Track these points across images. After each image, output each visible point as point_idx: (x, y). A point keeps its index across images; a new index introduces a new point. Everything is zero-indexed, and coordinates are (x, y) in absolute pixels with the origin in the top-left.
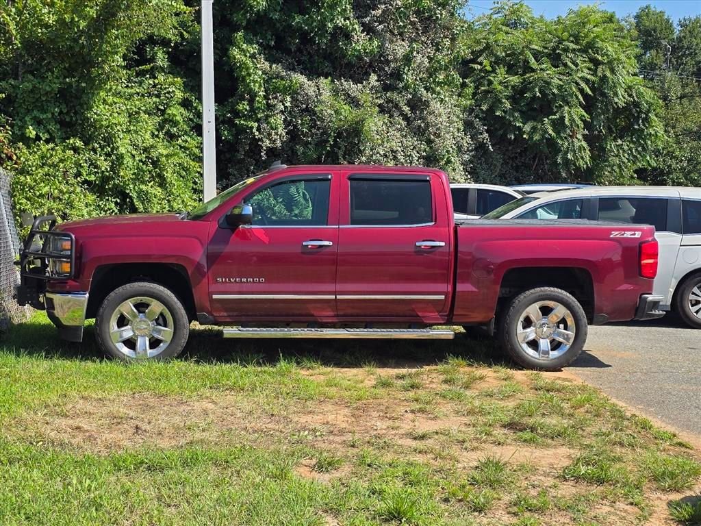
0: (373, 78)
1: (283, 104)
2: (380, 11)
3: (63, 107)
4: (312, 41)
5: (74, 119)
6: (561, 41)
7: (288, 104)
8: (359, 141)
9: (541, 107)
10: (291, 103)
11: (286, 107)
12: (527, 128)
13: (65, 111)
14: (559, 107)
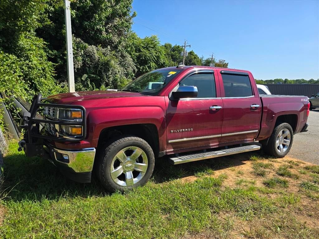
0: (109, 47)
1: (81, 53)
2: (110, 25)
3: (4, 39)
4: (89, 33)
5: (10, 45)
6: (148, 44)
7: (82, 53)
8: (109, 67)
9: (144, 62)
10: (83, 52)
11: (82, 54)
12: (141, 68)
13: (5, 41)
14: (149, 62)
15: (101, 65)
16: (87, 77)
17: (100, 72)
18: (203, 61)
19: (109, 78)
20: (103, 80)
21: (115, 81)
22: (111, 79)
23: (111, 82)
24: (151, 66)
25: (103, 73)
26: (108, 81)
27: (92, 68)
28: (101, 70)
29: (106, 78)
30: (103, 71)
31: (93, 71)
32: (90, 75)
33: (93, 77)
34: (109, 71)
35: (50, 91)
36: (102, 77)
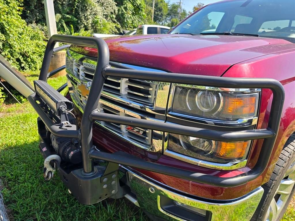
8: (87, 5)
14: (125, 3)
15: (78, 3)
16: (61, 18)
17: (77, 11)
18: (169, 5)
19: (88, 19)
20: (81, 22)
21: (95, 23)
22: (90, 21)
23: (90, 25)
24: (128, 8)
25: (80, 13)
26: (87, 23)
27: (65, 6)
28: (78, 9)
29: (85, 19)
30: (80, 9)
31: (68, 10)
32: (64, 16)
33: (68, 18)
34: (87, 10)
35: (21, 34)
36: (79, 19)
